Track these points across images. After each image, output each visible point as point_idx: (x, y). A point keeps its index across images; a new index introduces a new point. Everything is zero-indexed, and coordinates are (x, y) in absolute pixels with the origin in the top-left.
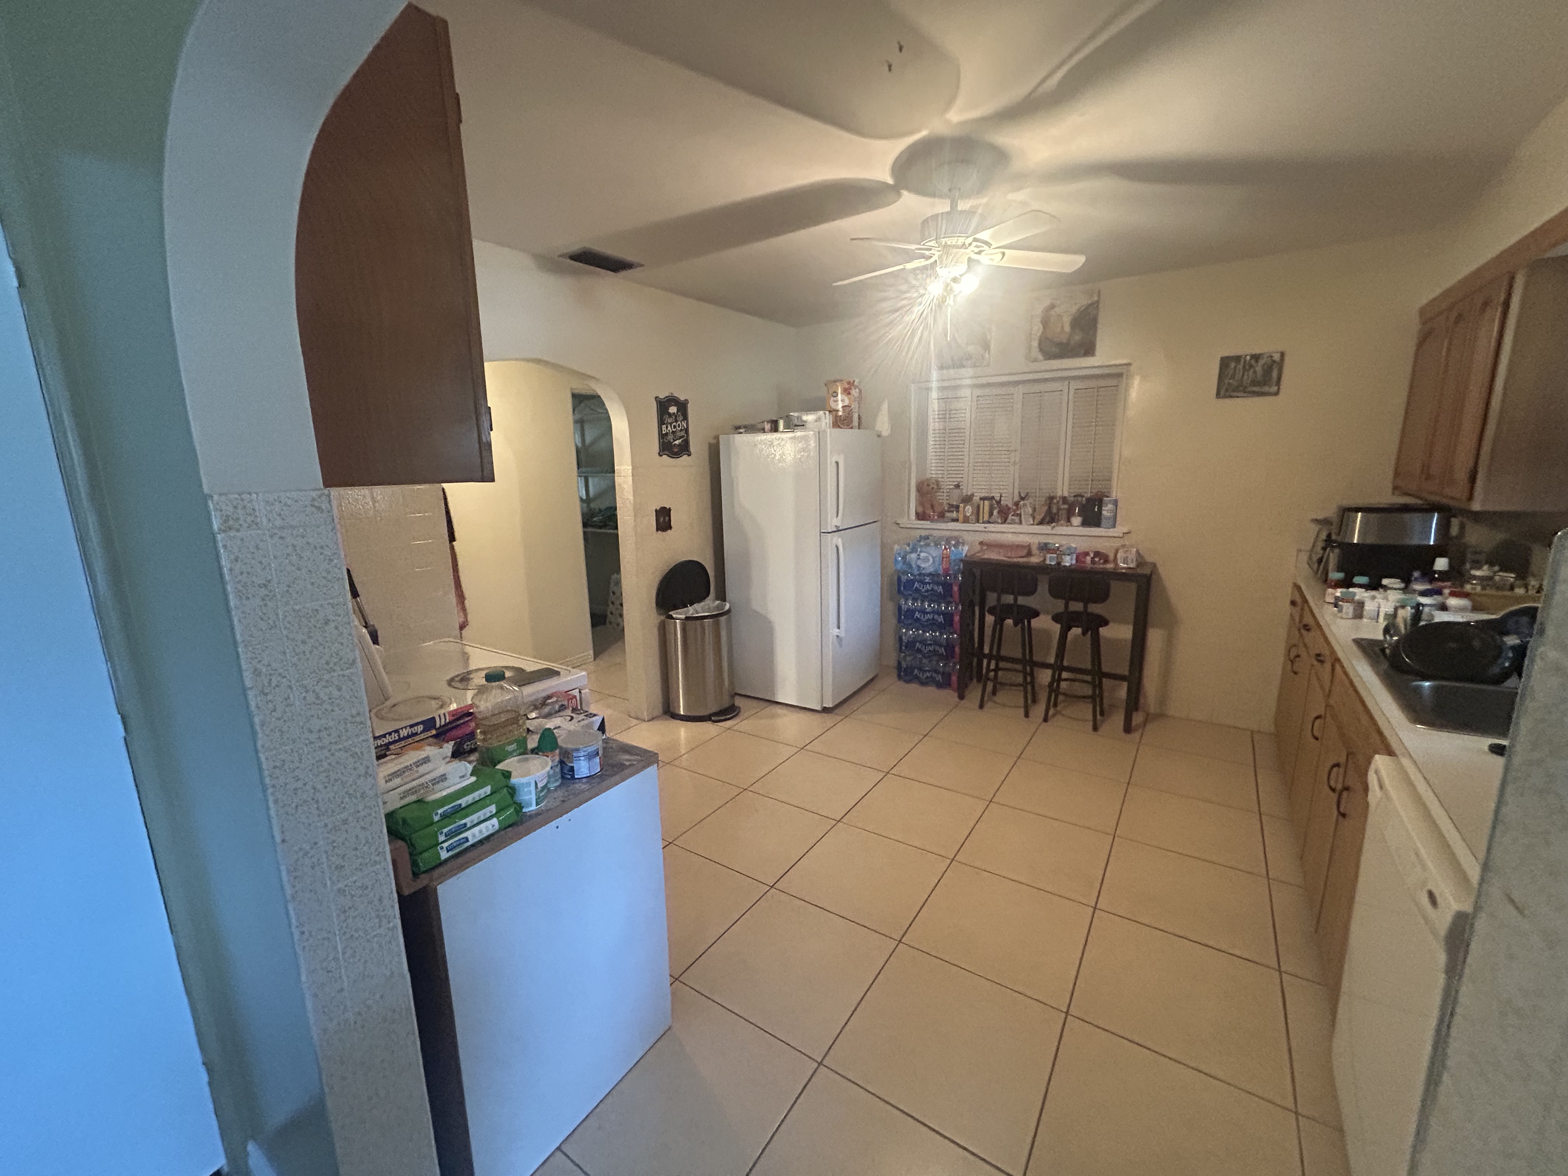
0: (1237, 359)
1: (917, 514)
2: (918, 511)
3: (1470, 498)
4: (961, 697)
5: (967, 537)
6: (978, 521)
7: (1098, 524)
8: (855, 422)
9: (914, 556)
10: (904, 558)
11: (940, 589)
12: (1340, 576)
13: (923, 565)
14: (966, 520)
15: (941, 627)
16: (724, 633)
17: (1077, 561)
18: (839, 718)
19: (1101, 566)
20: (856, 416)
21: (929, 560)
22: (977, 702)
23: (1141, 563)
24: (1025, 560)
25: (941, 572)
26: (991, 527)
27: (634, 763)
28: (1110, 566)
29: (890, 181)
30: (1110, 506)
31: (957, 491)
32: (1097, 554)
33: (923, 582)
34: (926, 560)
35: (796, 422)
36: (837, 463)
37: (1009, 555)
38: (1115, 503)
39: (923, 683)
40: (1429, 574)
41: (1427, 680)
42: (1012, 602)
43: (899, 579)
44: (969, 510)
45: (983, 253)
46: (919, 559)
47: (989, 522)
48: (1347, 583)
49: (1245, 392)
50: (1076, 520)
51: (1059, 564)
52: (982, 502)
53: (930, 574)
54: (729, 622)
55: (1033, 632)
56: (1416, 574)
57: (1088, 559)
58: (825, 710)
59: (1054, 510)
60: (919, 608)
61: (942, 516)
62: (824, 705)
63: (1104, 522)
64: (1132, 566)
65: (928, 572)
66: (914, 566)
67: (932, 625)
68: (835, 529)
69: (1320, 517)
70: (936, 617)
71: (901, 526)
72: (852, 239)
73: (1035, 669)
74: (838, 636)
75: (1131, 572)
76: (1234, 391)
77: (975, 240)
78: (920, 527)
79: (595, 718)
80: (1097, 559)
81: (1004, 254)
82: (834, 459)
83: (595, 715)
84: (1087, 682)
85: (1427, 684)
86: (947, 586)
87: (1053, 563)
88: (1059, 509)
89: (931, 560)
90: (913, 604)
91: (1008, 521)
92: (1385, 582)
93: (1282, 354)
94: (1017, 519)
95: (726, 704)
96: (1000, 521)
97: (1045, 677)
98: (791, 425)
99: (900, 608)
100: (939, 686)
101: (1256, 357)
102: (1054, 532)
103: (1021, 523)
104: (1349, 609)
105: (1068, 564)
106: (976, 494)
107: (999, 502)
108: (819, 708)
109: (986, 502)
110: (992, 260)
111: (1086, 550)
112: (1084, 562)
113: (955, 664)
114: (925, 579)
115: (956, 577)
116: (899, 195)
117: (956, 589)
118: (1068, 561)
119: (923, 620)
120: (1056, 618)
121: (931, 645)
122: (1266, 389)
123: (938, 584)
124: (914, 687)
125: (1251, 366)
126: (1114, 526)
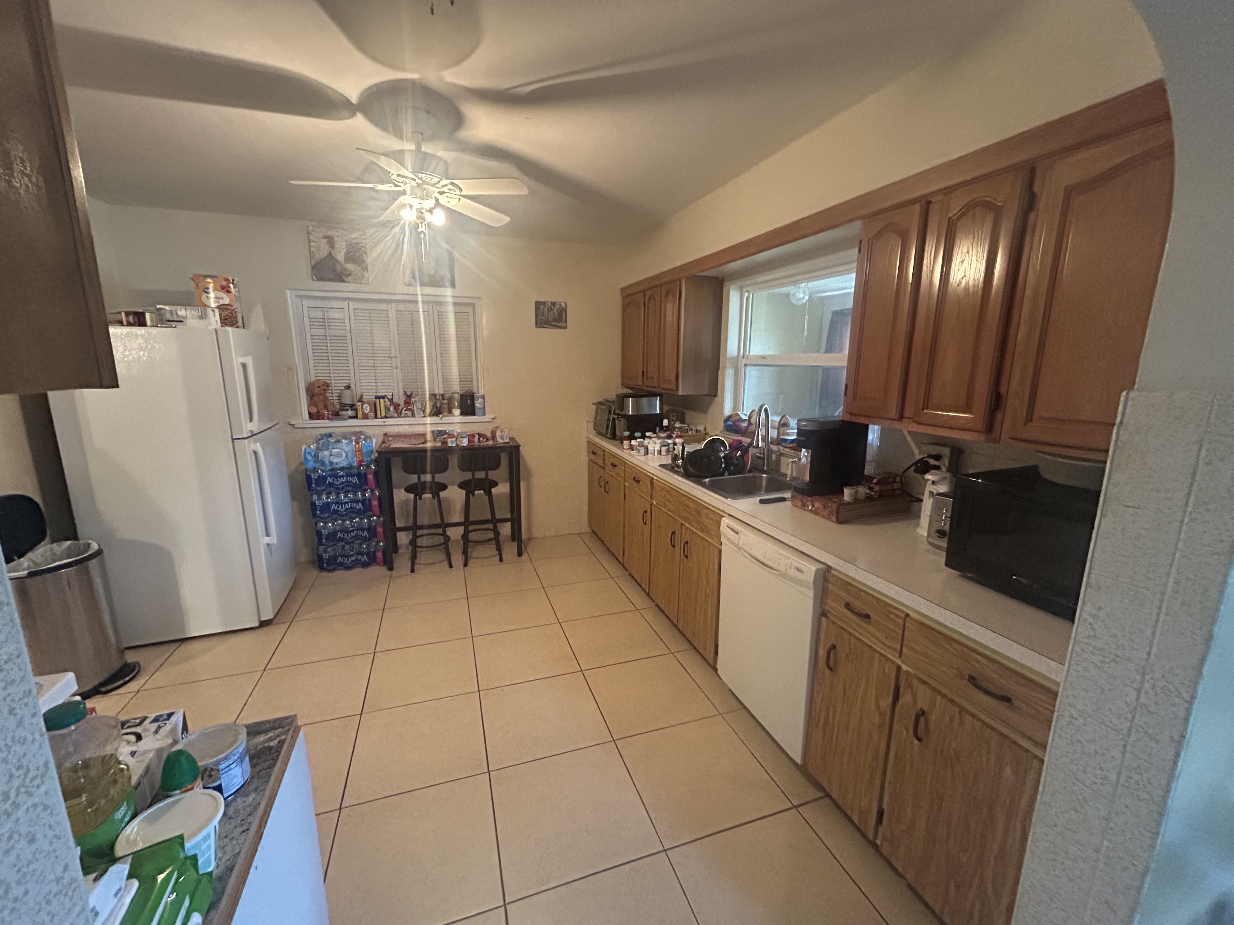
0: (544, 303)
3: (677, 389)
4: (391, 569)
5: (368, 431)
6: (376, 417)
7: (473, 414)
8: (240, 324)
9: (326, 453)
10: (316, 456)
11: (355, 480)
12: (627, 433)
13: (335, 460)
14: (365, 417)
15: (360, 513)
17: (469, 442)
19: (486, 443)
20: (240, 317)
21: (341, 455)
22: (409, 568)
23: (512, 439)
24: (421, 446)
25: (355, 464)
26: (389, 421)
28: (490, 443)
30: (480, 400)
31: (347, 392)
32: (480, 435)
33: (337, 477)
34: (339, 455)
35: (168, 317)
36: (244, 366)
37: (413, 442)
38: (483, 397)
39: (348, 568)
40: (662, 429)
43: (308, 478)
44: (367, 408)
46: (331, 455)
47: (386, 417)
48: (632, 437)
49: (551, 325)
50: (457, 412)
51: (458, 445)
52: (378, 400)
53: (342, 469)
55: (442, 502)
56: (658, 429)
57: (476, 439)
58: (263, 624)
59: (438, 405)
60: (335, 501)
61: (336, 415)
62: (263, 619)
63: (477, 411)
64: (507, 441)
65: (342, 465)
66: (327, 462)
67: (352, 513)
68: (250, 435)
69: (596, 401)
70: (354, 505)
71: (296, 426)
74: (267, 544)
75: (506, 445)
76: (545, 323)
78: (313, 426)
79: (173, 719)
80: (481, 439)
81: (460, 199)
82: (241, 360)
83: (170, 715)
86: (362, 477)
87: (454, 445)
88: (442, 404)
89: (344, 455)
90: (328, 498)
91: (403, 415)
92: (647, 434)
93: (566, 304)
94: (409, 413)
96: (396, 415)
97: (455, 533)
99: (313, 504)
100: (365, 565)
101: (554, 304)
102: (441, 422)
103: (413, 415)
104: (642, 450)
105: (465, 445)
106: (364, 394)
107: (391, 400)
108: (257, 625)
109: (382, 400)
111: (472, 433)
112: (474, 442)
113: (378, 542)
114: (338, 473)
115: (370, 467)
117: (370, 477)
118: (465, 442)
119: (342, 510)
120: (462, 486)
121: (353, 531)
122: (560, 324)
123: (352, 476)
124: (339, 574)
125: (552, 309)
126: (484, 414)
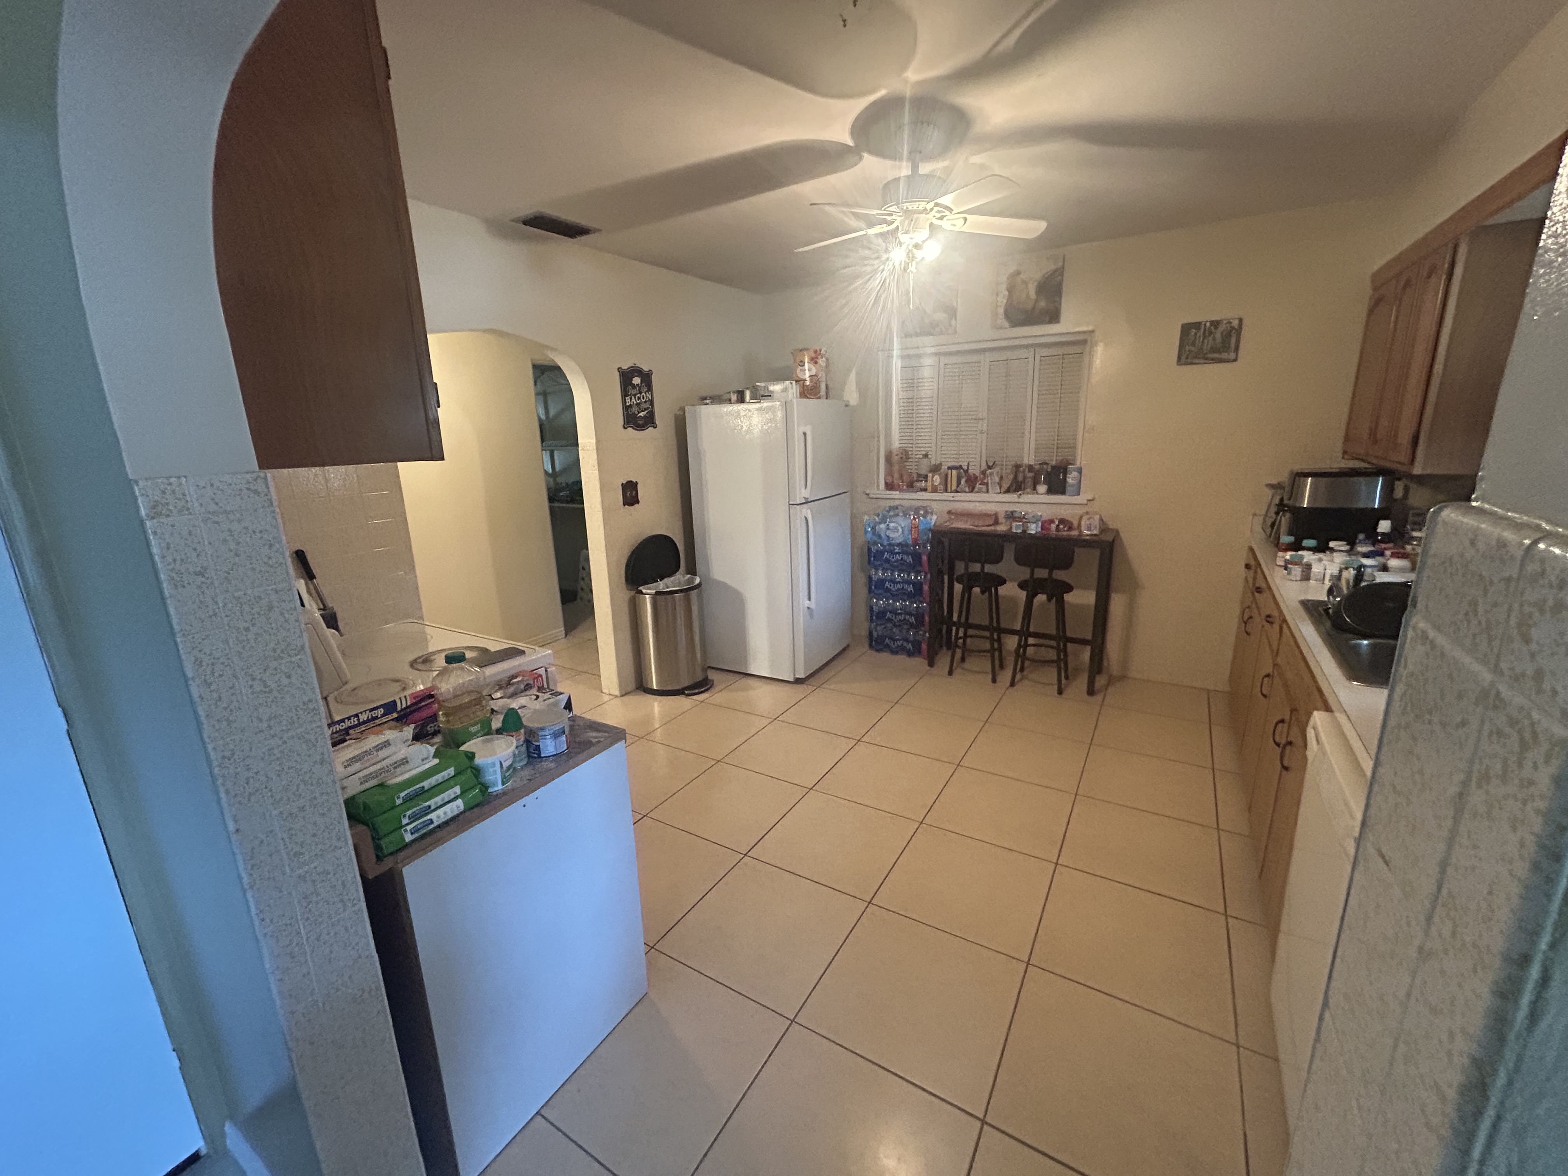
0: (1197, 325)
1: (886, 484)
2: (888, 481)
3: (1412, 461)
4: (931, 664)
5: (935, 506)
6: (946, 491)
7: (1063, 492)
8: (823, 392)
9: (883, 526)
10: (873, 528)
11: (909, 559)
12: (1290, 539)
13: (892, 535)
14: (935, 490)
15: (910, 596)
16: (695, 608)
17: (1042, 529)
18: (811, 688)
19: (1065, 533)
20: (823, 386)
21: (898, 531)
22: (947, 669)
23: (1104, 529)
24: (992, 528)
25: (910, 542)
26: (959, 496)
27: (602, 740)
28: (1075, 533)
29: (851, 143)
30: (1075, 474)
31: (925, 461)
32: (1062, 521)
33: (892, 552)
34: (895, 530)
35: (762, 393)
36: (805, 434)
37: (976, 524)
38: (1080, 471)
39: (894, 652)
40: (1372, 536)
41: (1365, 639)
42: (979, 570)
43: (869, 549)
44: (937, 479)
45: (945, 218)
46: (888, 529)
47: (957, 492)
48: (1296, 547)
50: (1042, 488)
51: (1024, 531)
52: (950, 471)
53: (899, 545)
54: (700, 596)
55: (1000, 600)
56: (1361, 536)
57: (1053, 526)
58: (798, 681)
59: (1020, 478)
60: (889, 578)
61: (911, 486)
62: (797, 676)
63: (1068, 489)
64: (1095, 532)
65: (898, 541)
66: (883, 536)
67: (902, 595)
68: (804, 501)
69: (1274, 482)
70: (906, 586)
71: (871, 496)
72: (811, 205)
73: (1002, 635)
74: (808, 608)
75: (1094, 538)
76: (1196, 357)
77: (937, 205)
78: (888, 497)
79: (561, 696)
80: (1061, 527)
81: (965, 219)
82: (802, 429)
83: (561, 693)
84: (1052, 647)
85: (1365, 642)
86: (917, 556)
87: (1019, 531)
88: (1025, 478)
89: (900, 530)
90: (883, 574)
91: (976, 490)
92: (1332, 544)
93: (1241, 320)
94: (984, 488)
95: (699, 677)
96: (967, 489)
97: (1011, 642)
98: (759, 396)
99: (870, 578)
100: (910, 654)
101: (1216, 324)
102: (1021, 500)
103: (988, 491)
104: (1297, 571)
105: (1033, 532)
106: (943, 463)
107: (966, 471)
108: (792, 679)
109: (954, 472)
110: (954, 225)
111: (1050, 518)
112: (1049, 529)
113: (925, 632)
114: (895, 549)
115: (926, 547)
116: (861, 158)
117: (925, 558)
118: (1033, 529)
119: (894, 589)
120: (1022, 586)
121: (900, 614)
122: (1224, 356)
123: (908, 554)
124: (885, 656)
125: (1211, 333)
126: (1079, 494)
